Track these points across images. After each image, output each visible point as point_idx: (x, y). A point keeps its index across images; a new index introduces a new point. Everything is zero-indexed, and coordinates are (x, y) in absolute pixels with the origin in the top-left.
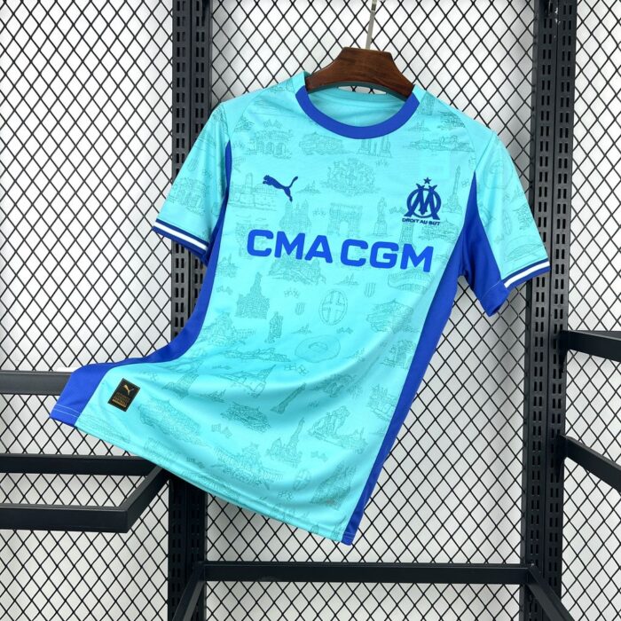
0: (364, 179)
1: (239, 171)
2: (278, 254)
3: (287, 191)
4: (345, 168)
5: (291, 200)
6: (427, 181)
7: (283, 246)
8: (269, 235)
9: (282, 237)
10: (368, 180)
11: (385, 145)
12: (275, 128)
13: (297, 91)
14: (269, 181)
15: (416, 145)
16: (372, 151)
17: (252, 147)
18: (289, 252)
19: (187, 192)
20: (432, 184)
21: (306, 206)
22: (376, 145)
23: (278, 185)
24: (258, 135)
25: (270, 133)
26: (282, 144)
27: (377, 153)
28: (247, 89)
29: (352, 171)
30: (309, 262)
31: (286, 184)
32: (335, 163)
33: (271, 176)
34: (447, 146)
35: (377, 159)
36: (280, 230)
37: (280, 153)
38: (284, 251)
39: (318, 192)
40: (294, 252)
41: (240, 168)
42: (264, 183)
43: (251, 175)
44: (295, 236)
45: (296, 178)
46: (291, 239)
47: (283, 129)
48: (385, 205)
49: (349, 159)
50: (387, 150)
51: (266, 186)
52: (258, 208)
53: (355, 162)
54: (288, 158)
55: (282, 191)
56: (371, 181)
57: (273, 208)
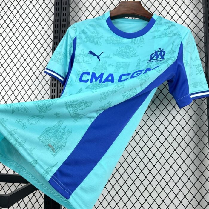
0: (132, 53)
1: (79, 48)
2: (91, 82)
3: (98, 57)
4: (124, 49)
5: (99, 60)
6: (160, 49)
7: (94, 78)
8: (88, 73)
9: (94, 74)
10: (133, 53)
11: (141, 39)
12: (96, 34)
13: (106, 19)
14: (91, 53)
15: (155, 37)
16: (136, 42)
17: (85, 40)
18: (96, 81)
19: (58, 57)
20: (161, 49)
21: (105, 62)
22: (137, 40)
23: (94, 55)
24: (89, 36)
25: (94, 36)
26: (98, 40)
27: (138, 42)
28: (87, 18)
29: (127, 50)
30: (104, 84)
31: (98, 55)
32: (119, 47)
33: (92, 51)
34: (168, 35)
35: (138, 45)
36: (93, 72)
37: (97, 43)
38: (94, 80)
39: (111, 58)
40: (98, 81)
41: (79, 47)
42: (89, 53)
43: (84, 50)
44: (99, 74)
45: (103, 52)
46: (97, 75)
47: (99, 35)
48: (140, 60)
49: (126, 46)
50: (142, 41)
51: (89, 54)
52: (85, 63)
53: (128, 47)
54: (100, 45)
55: (96, 57)
56: (135, 53)
57: (91, 63)
